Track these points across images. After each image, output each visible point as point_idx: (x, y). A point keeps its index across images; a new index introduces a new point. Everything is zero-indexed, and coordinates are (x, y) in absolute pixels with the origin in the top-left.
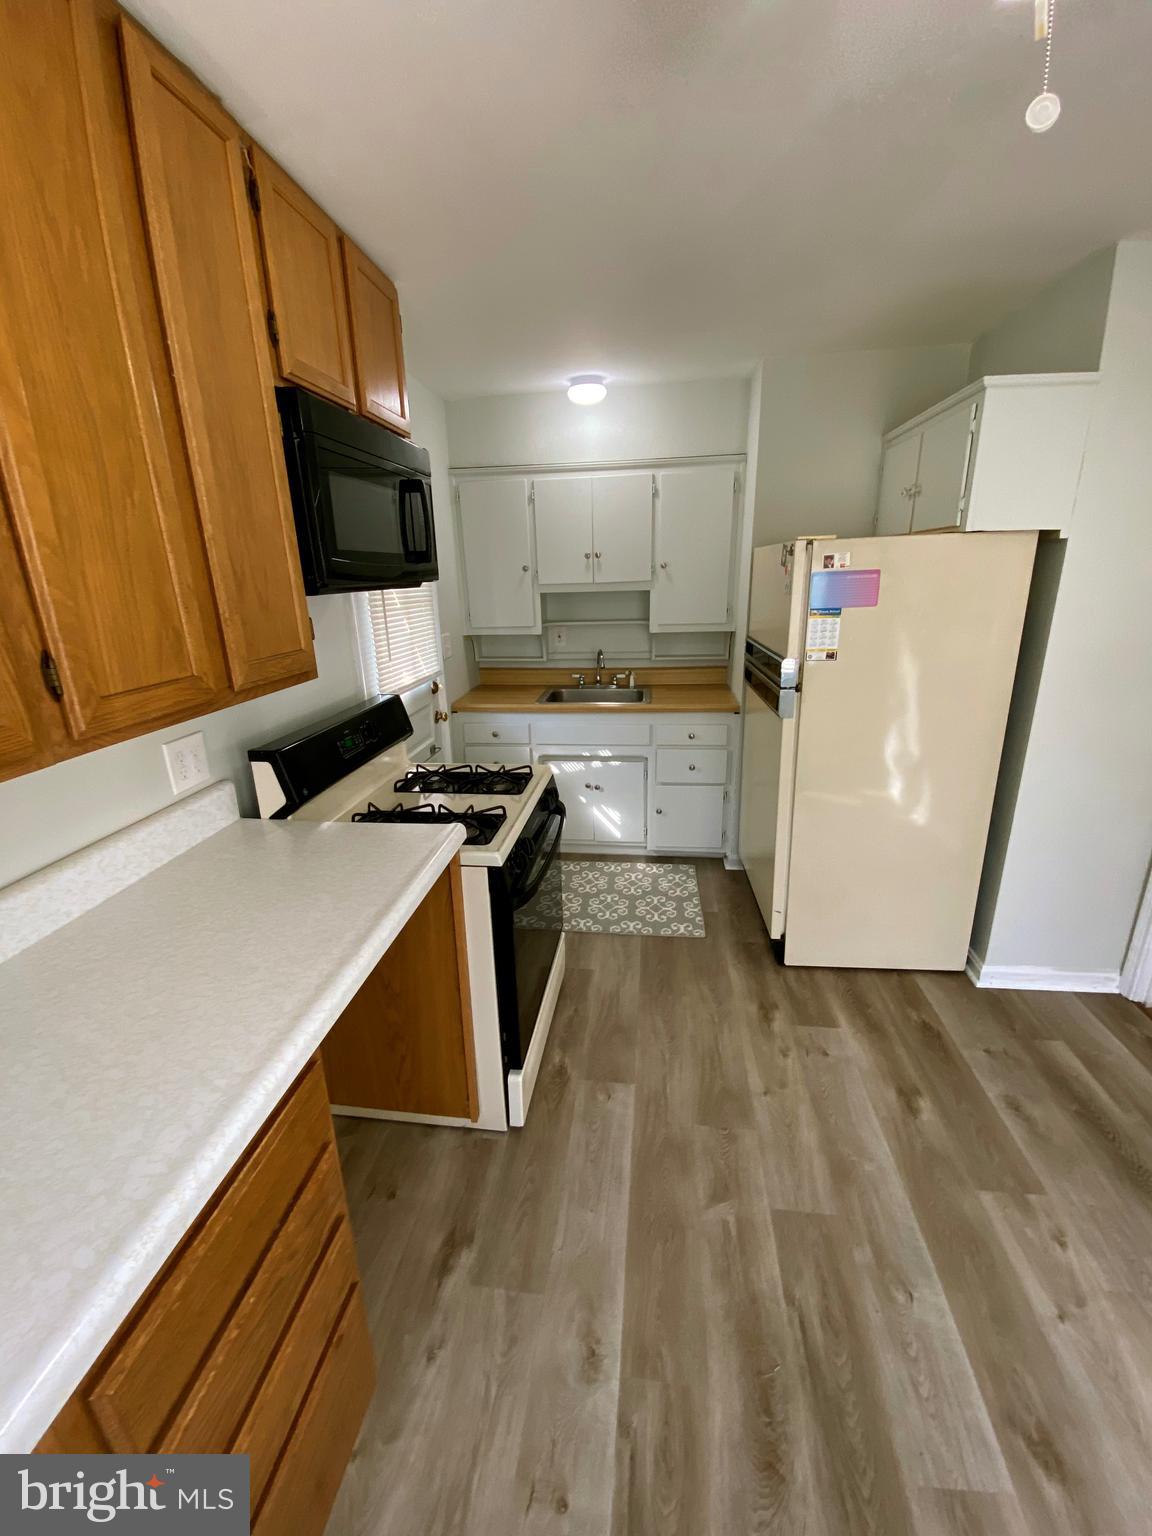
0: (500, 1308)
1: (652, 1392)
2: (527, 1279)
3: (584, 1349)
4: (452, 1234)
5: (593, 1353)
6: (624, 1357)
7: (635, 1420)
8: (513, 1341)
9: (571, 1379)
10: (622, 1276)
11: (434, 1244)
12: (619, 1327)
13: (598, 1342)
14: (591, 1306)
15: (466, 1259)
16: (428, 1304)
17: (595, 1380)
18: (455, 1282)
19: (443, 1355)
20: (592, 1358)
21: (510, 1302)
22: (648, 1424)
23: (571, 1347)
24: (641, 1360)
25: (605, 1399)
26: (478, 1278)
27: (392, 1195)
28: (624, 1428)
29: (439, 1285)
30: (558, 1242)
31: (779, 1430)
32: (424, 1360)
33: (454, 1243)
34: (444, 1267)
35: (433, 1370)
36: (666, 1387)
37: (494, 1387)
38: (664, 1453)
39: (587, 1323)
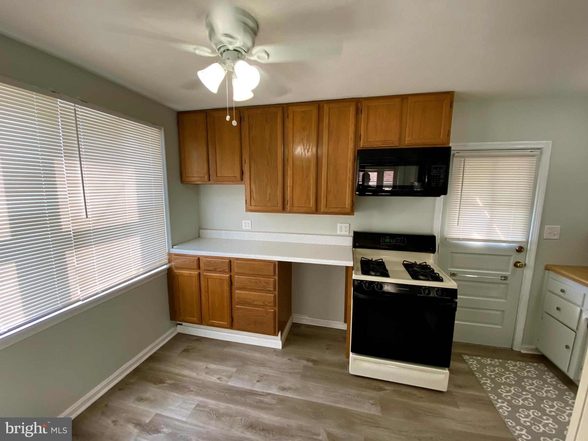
0: (298, 371)
1: (274, 402)
2: (304, 376)
3: (286, 387)
4: (316, 361)
5: (285, 389)
6: (283, 396)
7: (269, 397)
8: (290, 373)
9: (280, 384)
10: (304, 398)
11: (314, 358)
12: (290, 396)
13: (287, 391)
14: (296, 390)
15: (310, 364)
16: (300, 358)
17: (279, 390)
18: (305, 363)
19: (289, 361)
20: (284, 389)
21: (299, 373)
22: (267, 400)
23: (287, 385)
24: (282, 400)
25: (274, 391)
26: (305, 367)
27: (327, 349)
28: (268, 394)
29: (304, 360)
30: (314, 384)
31: (258, 431)
32: (289, 358)
33: (314, 362)
34: (308, 360)
35: (286, 360)
36: (275, 405)
37: (282, 370)
38: (262, 402)
39: (292, 389)
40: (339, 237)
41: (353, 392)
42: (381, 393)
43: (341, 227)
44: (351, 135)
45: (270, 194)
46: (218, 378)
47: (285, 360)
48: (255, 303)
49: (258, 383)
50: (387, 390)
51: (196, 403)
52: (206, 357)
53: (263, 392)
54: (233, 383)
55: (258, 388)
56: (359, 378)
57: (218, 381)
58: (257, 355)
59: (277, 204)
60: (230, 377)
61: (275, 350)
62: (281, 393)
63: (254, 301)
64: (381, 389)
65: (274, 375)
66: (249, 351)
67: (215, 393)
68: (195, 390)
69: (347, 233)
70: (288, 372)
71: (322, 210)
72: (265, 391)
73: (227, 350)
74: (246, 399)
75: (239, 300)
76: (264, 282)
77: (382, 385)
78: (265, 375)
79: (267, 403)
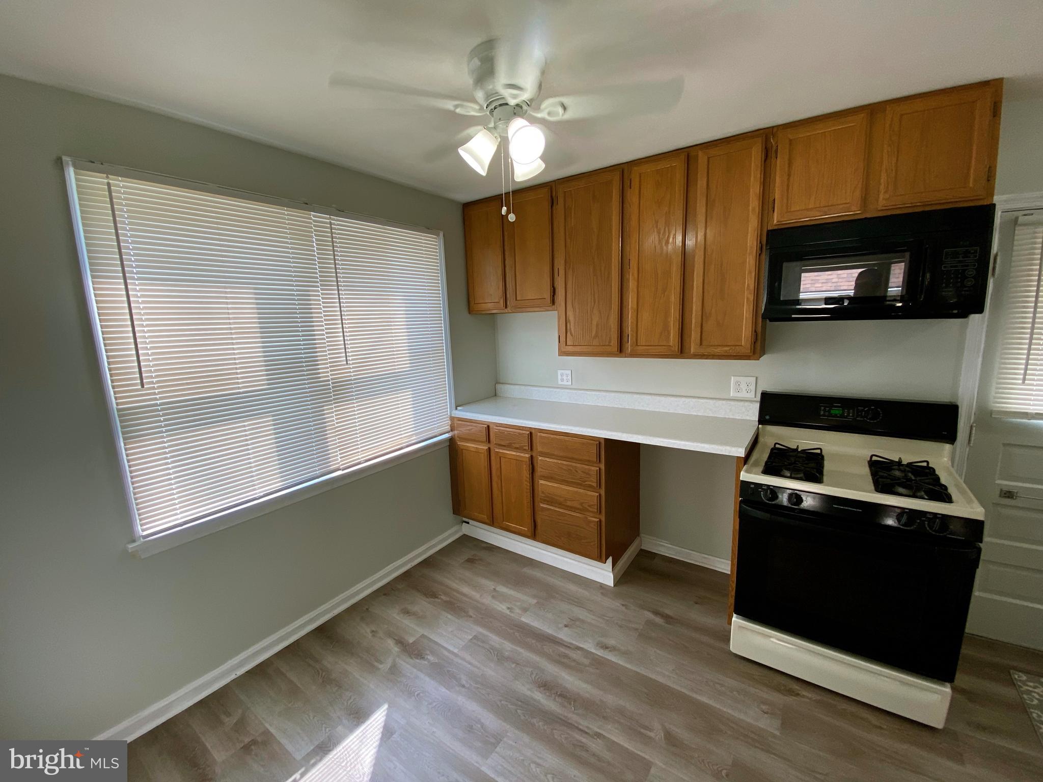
0: (635, 626)
1: (586, 662)
2: (643, 636)
3: (610, 646)
4: (672, 618)
5: (607, 648)
6: (602, 657)
7: (579, 652)
8: (621, 627)
9: (600, 639)
10: (637, 670)
11: (668, 612)
12: (613, 660)
13: (610, 651)
14: (625, 654)
15: (659, 620)
16: (642, 607)
17: (597, 646)
18: (649, 615)
19: (624, 608)
20: (605, 647)
21: (637, 629)
22: (574, 655)
23: (612, 642)
24: (598, 662)
25: (589, 646)
26: (649, 623)
27: (696, 603)
28: (579, 648)
29: (650, 611)
30: (658, 651)
31: (553, 696)
32: (623, 603)
33: (667, 618)
34: (656, 613)
35: (619, 605)
36: (586, 666)
37: (608, 618)
38: (566, 656)
39: (619, 650)
40: (732, 403)
41: (731, 682)
42: (790, 700)
43: (738, 384)
44: (754, 203)
45: (597, 325)
46: (508, 608)
47: (616, 604)
48: (569, 503)
49: (566, 628)
50: (804, 696)
51: (474, 634)
52: (496, 575)
53: (571, 644)
54: (526, 619)
55: (564, 635)
56: (750, 665)
57: (508, 612)
58: (572, 588)
59: (610, 342)
60: (525, 610)
61: (602, 587)
62: (600, 653)
63: (567, 500)
64: (791, 692)
65: (593, 622)
66: (560, 579)
67: (501, 627)
68: (475, 616)
69: (751, 395)
70: (617, 623)
71: (692, 350)
72: (574, 642)
73: (528, 571)
74: (544, 647)
75: (543, 495)
76: (582, 472)
77: (795, 686)
78: (579, 619)
79: (574, 661)
